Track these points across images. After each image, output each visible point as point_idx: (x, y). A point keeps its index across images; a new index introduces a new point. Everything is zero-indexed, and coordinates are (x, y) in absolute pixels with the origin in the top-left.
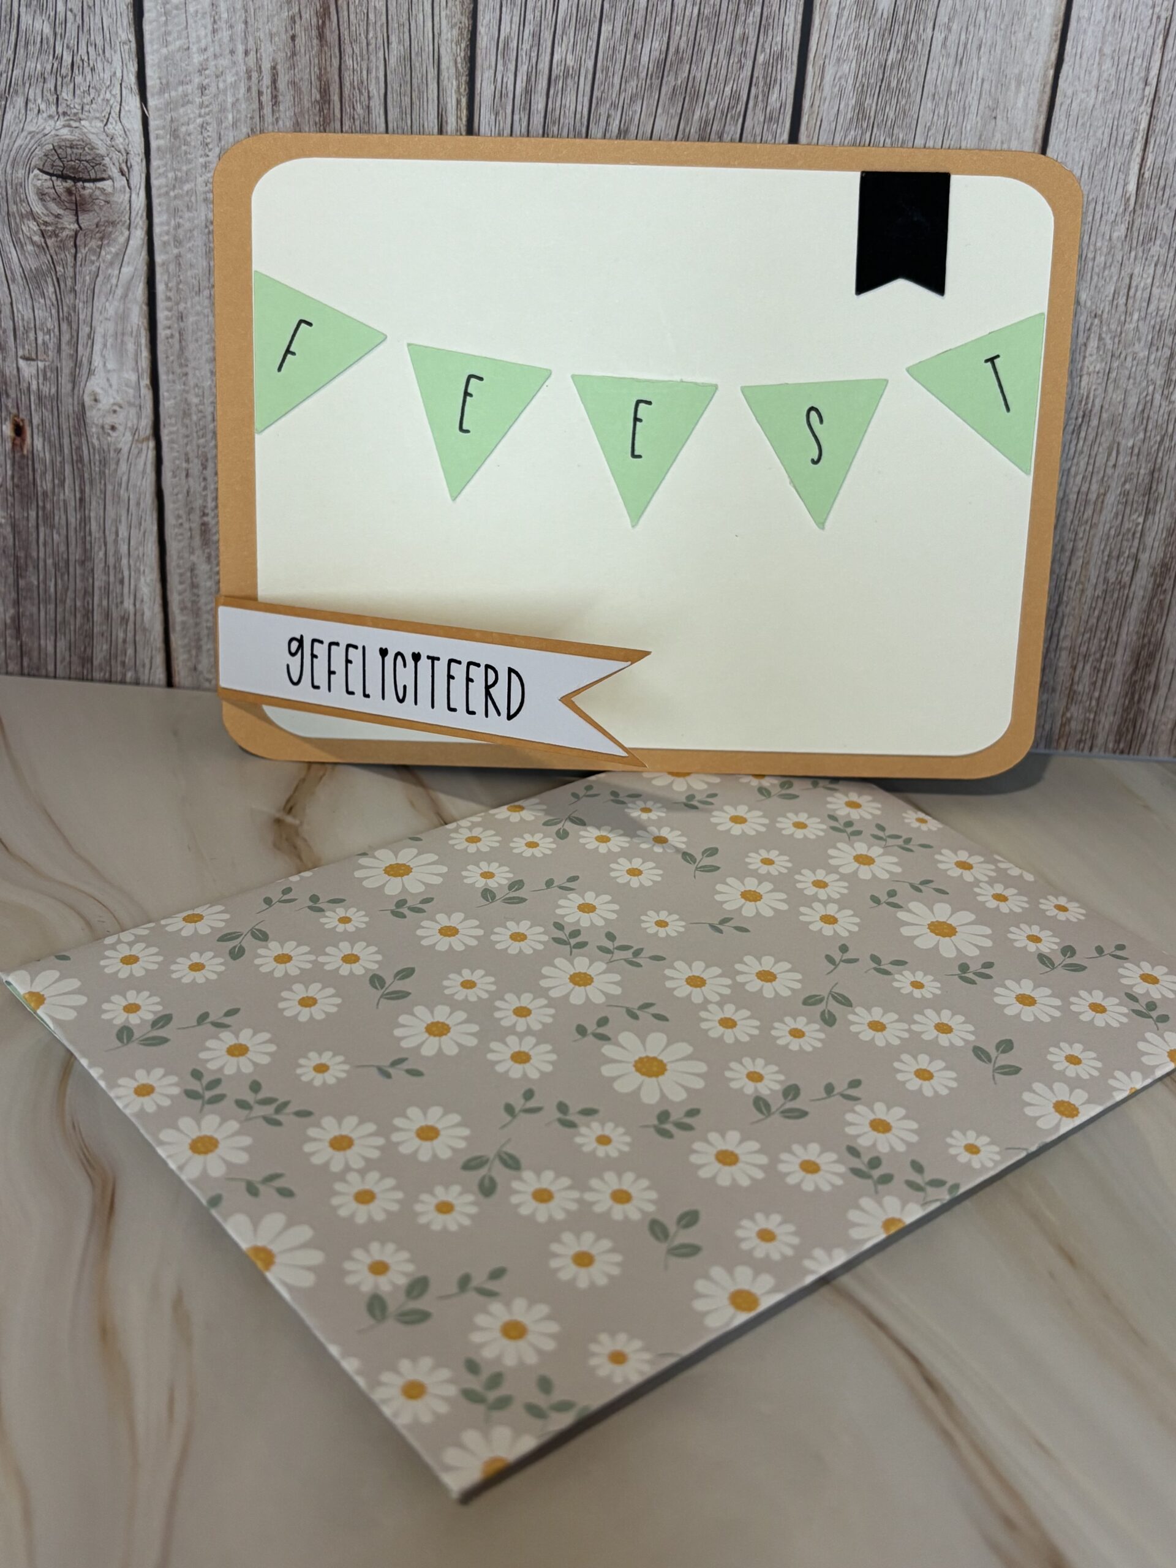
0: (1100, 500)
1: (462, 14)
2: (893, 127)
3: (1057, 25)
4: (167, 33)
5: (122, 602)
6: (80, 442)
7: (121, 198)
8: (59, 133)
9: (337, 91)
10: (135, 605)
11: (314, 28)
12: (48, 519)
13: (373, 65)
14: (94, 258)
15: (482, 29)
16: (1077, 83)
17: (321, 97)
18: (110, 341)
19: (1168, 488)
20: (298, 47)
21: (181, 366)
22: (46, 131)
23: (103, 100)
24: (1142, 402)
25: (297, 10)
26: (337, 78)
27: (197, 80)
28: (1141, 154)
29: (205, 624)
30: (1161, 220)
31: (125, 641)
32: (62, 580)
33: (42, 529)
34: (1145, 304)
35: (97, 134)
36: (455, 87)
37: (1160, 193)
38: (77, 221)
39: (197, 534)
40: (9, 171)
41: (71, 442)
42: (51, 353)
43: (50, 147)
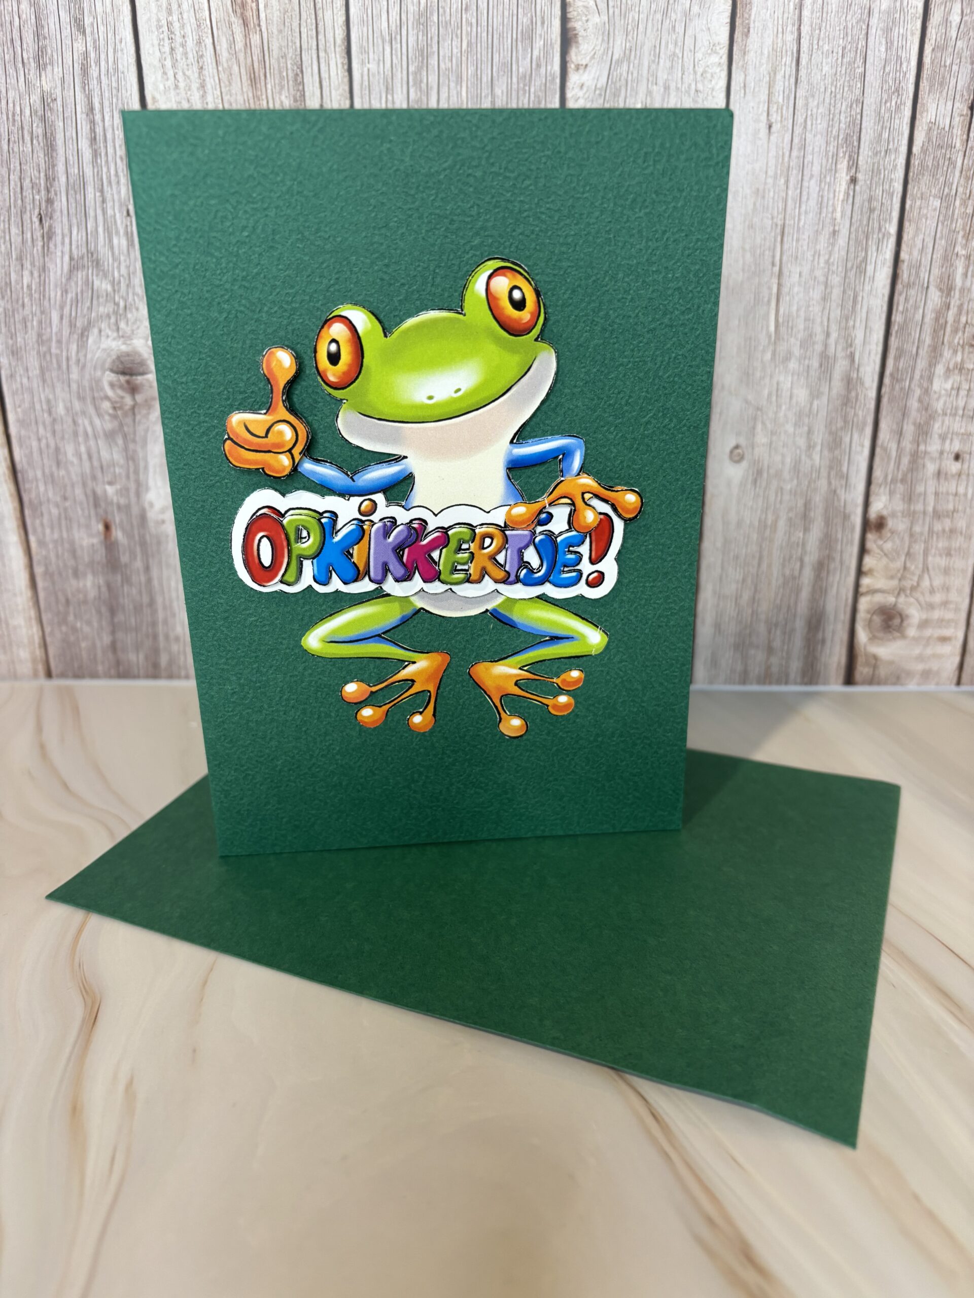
0: (774, 524)
6: (145, 532)
8: (120, 348)
14: (145, 421)
19: (817, 514)
22: (113, 348)
24: (794, 460)
28: (775, 309)
32: (139, 616)
33: (125, 588)
34: (789, 400)
37: (790, 330)
38: (134, 399)
40: (92, 372)
41: (139, 534)
42: (124, 480)
43: (114, 357)
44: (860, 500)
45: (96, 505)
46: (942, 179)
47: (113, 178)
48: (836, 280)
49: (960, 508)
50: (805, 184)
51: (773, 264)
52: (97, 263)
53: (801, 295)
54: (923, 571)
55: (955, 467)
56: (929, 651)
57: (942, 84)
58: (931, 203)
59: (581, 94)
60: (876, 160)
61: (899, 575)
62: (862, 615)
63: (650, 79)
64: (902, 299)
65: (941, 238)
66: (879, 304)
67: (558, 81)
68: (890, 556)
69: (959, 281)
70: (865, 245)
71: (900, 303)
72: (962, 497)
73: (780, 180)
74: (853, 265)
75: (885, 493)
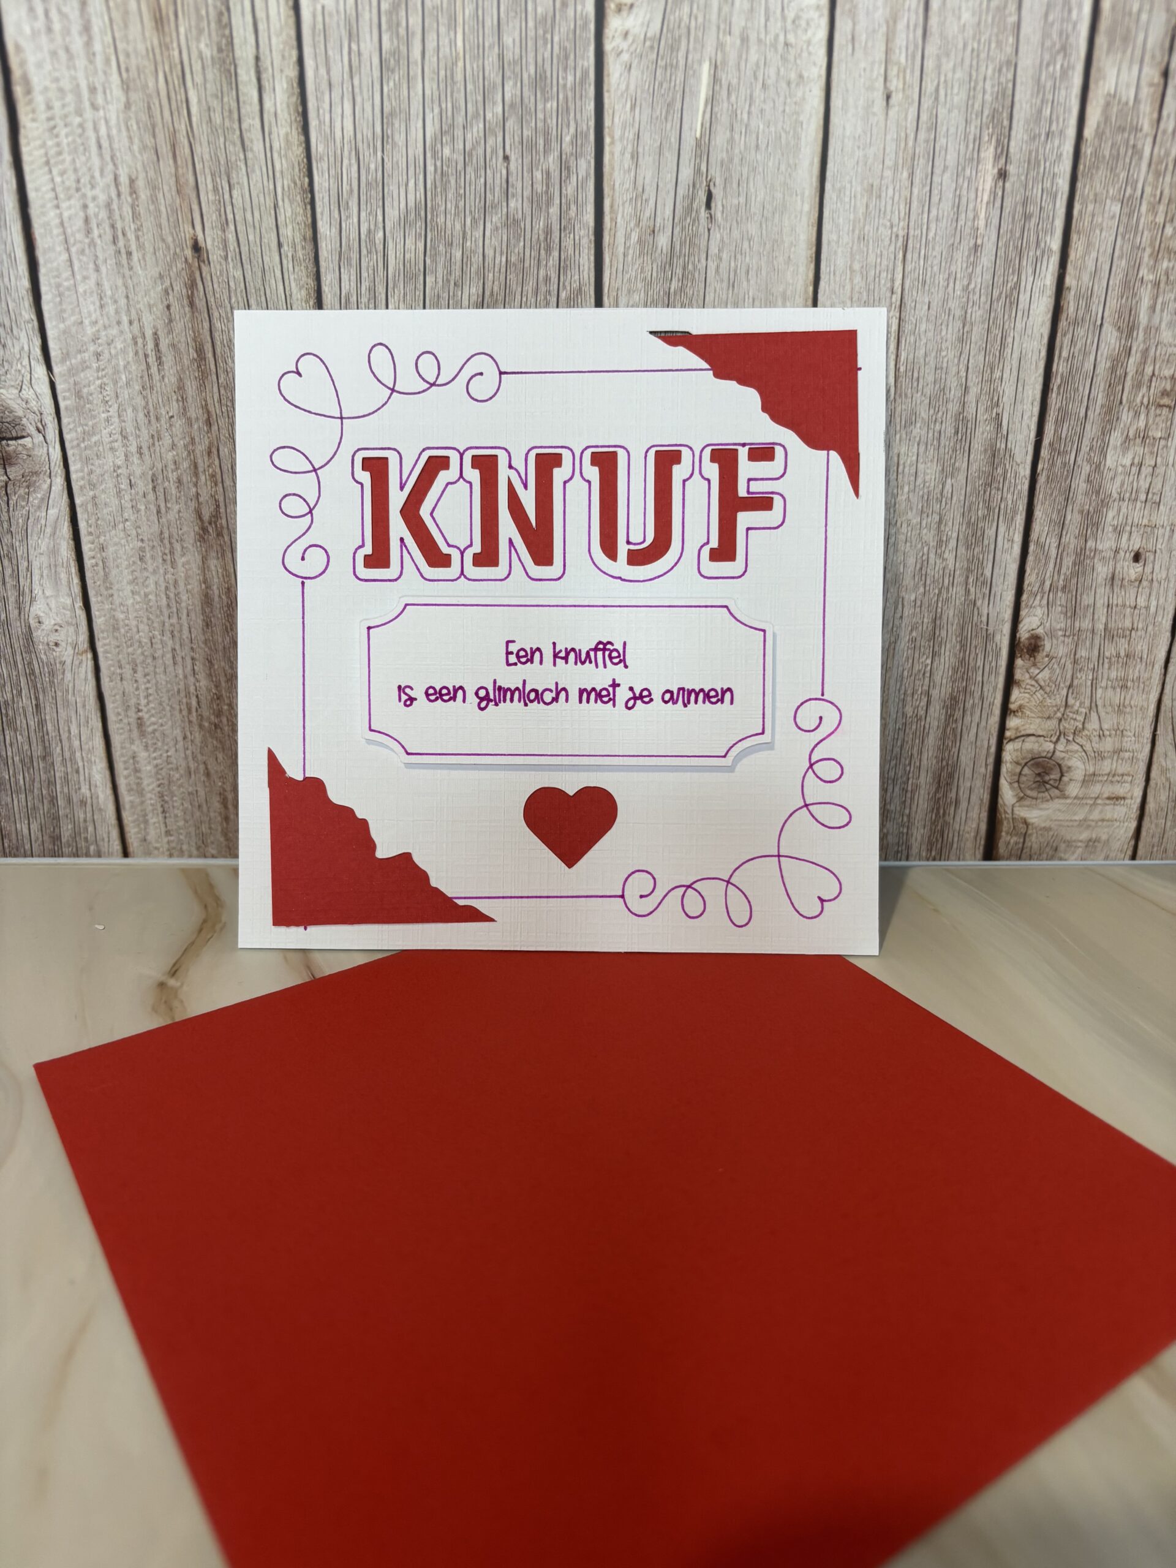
0: (892, 647)
1: (308, 276)
3: (811, 249)
4: (63, 311)
5: (80, 789)
6: (31, 658)
7: (41, 452)
9: (210, 349)
10: (90, 789)
11: (185, 298)
14: (23, 503)
15: (325, 289)
16: (834, 297)
17: (198, 355)
18: (45, 572)
19: (950, 633)
20: (173, 315)
21: (107, 589)
23: (16, 370)
24: (919, 561)
25: (169, 284)
26: (209, 339)
27: (92, 348)
28: (895, 352)
29: (149, 802)
30: (918, 409)
31: (85, 821)
32: (28, 773)
33: (7, 732)
34: (913, 478)
35: (14, 400)
37: (915, 384)
38: (6, 474)
39: (134, 727)
44: (1007, 615)
46: (1123, 175)
48: (977, 314)
49: (1140, 626)
50: (936, 179)
51: (893, 292)
53: (930, 334)
54: (1090, 709)
55: (1133, 571)
56: (1095, 815)
57: (1126, 39)
58: (1107, 208)
59: (624, 45)
60: (1033, 147)
61: (1059, 715)
62: (1008, 768)
63: (722, 26)
64: (1067, 341)
65: (1121, 257)
66: (1036, 348)
67: (592, 27)
68: (1048, 689)
69: (1143, 318)
70: (1017, 266)
71: (1065, 346)
72: (1143, 611)
73: (902, 173)
74: (1001, 293)
75: (1040, 605)
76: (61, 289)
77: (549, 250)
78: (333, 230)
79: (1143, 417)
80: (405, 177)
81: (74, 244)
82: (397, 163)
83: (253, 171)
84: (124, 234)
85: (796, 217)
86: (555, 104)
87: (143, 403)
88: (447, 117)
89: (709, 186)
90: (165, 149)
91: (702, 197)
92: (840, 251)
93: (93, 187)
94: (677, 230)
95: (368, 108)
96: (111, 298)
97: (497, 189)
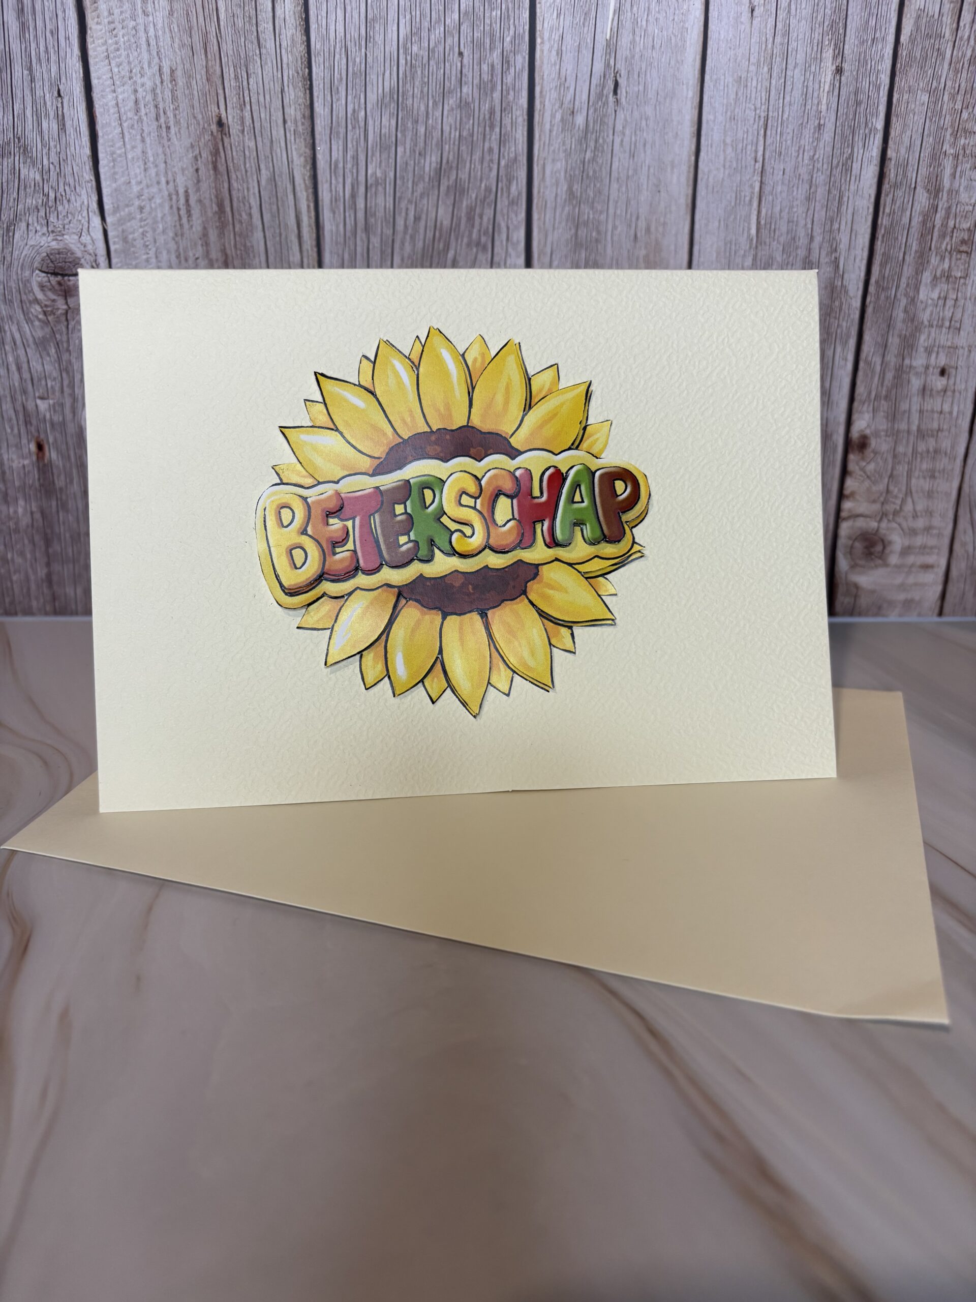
1: (306, 147)
2: (593, 203)
3: (694, 127)
4: (115, 173)
8: (50, 244)
9: (229, 204)
11: (210, 163)
12: (63, 506)
13: (251, 186)
15: (319, 156)
16: (710, 164)
17: (220, 209)
20: (201, 177)
22: (42, 244)
23: (77, 220)
25: (198, 152)
26: (227, 195)
27: (137, 203)
28: (757, 209)
33: (61, 514)
35: (75, 244)
36: (305, 197)
37: (772, 234)
38: (67, 303)
40: (19, 272)
41: (75, 453)
42: (57, 394)
43: (45, 254)
44: (842, 418)
45: (27, 422)
46: (930, 71)
47: (42, 54)
48: (820, 178)
49: (945, 427)
50: (789, 73)
51: (756, 161)
52: (25, 150)
53: (784, 195)
54: (906, 494)
55: (940, 383)
56: (911, 580)
58: (919, 97)
60: (862, 49)
61: (882, 499)
62: (842, 542)
64: (889, 200)
65: (929, 135)
66: (866, 206)
68: (873, 479)
69: (946, 183)
70: (851, 142)
71: (887, 204)
72: (947, 416)
73: (763, 68)
74: (839, 162)
75: (868, 412)
76: (114, 156)
77: (492, 127)
78: (326, 110)
79: (947, 260)
80: (382, 68)
81: (126, 121)
82: (377, 57)
83: (266, 63)
84: (165, 113)
85: (683, 101)
86: (499, 13)
87: (175, 247)
88: (416, 22)
89: (616, 77)
90: (198, 47)
91: (611, 85)
92: (715, 128)
93: (142, 76)
94: (591, 111)
95: (356, 16)
96: (153, 163)
97: (453, 78)
